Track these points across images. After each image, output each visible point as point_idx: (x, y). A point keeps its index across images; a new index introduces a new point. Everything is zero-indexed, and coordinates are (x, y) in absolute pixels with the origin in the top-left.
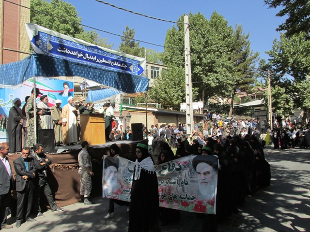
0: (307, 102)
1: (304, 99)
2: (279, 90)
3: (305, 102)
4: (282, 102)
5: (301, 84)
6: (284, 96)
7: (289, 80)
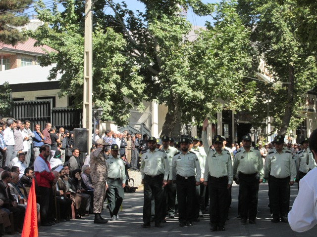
0: (179, 80)
1: (172, 72)
2: (108, 39)
3: (175, 82)
4: (115, 76)
5: (167, 27)
6: (119, 57)
7: (131, 13)
